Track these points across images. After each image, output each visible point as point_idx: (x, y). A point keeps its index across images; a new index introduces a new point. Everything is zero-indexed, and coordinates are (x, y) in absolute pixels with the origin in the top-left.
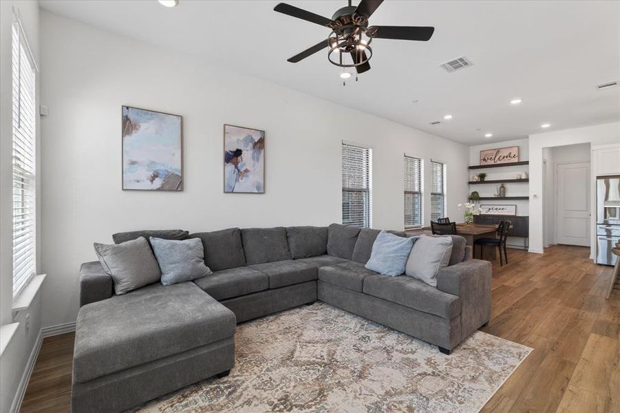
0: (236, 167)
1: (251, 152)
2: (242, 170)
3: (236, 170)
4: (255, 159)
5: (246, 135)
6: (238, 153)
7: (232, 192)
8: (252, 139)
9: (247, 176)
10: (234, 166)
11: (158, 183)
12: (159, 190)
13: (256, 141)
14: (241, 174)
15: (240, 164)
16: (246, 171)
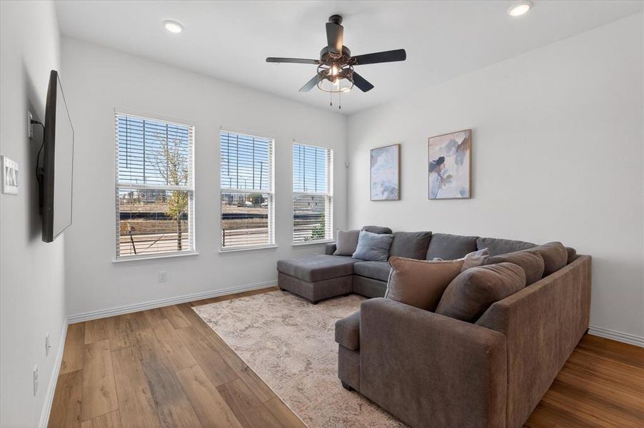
0: (439, 175)
1: (454, 156)
2: (445, 177)
3: (439, 178)
4: (459, 162)
5: (449, 141)
6: (441, 160)
7: (435, 199)
8: (455, 142)
9: (450, 182)
10: (437, 174)
11: (386, 194)
12: (386, 200)
13: (459, 143)
14: (443, 180)
15: (442, 171)
16: (449, 177)
